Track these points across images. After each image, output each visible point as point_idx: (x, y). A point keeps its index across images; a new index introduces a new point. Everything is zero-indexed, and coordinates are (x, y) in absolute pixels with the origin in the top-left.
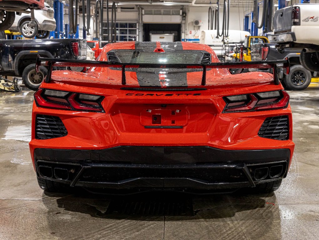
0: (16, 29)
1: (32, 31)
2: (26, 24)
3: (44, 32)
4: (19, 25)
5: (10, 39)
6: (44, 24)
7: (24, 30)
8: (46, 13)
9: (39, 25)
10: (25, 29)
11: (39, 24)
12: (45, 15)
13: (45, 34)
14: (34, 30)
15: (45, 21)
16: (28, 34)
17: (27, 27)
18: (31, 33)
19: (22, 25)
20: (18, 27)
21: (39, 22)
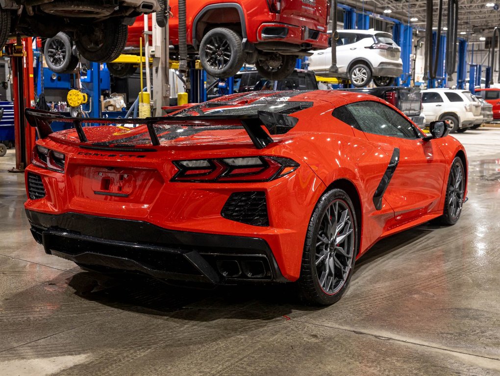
0: (345, 76)
1: (364, 78)
2: (357, 69)
3: (386, 79)
4: (348, 71)
5: (347, 88)
6: (380, 67)
7: (354, 77)
8: (385, 52)
9: (373, 70)
10: (355, 75)
11: (374, 68)
12: (383, 55)
13: (388, 81)
14: (366, 76)
15: (382, 63)
16: (358, 82)
17: (358, 73)
18: (363, 80)
19: (352, 70)
20: (347, 73)
21: (373, 65)
